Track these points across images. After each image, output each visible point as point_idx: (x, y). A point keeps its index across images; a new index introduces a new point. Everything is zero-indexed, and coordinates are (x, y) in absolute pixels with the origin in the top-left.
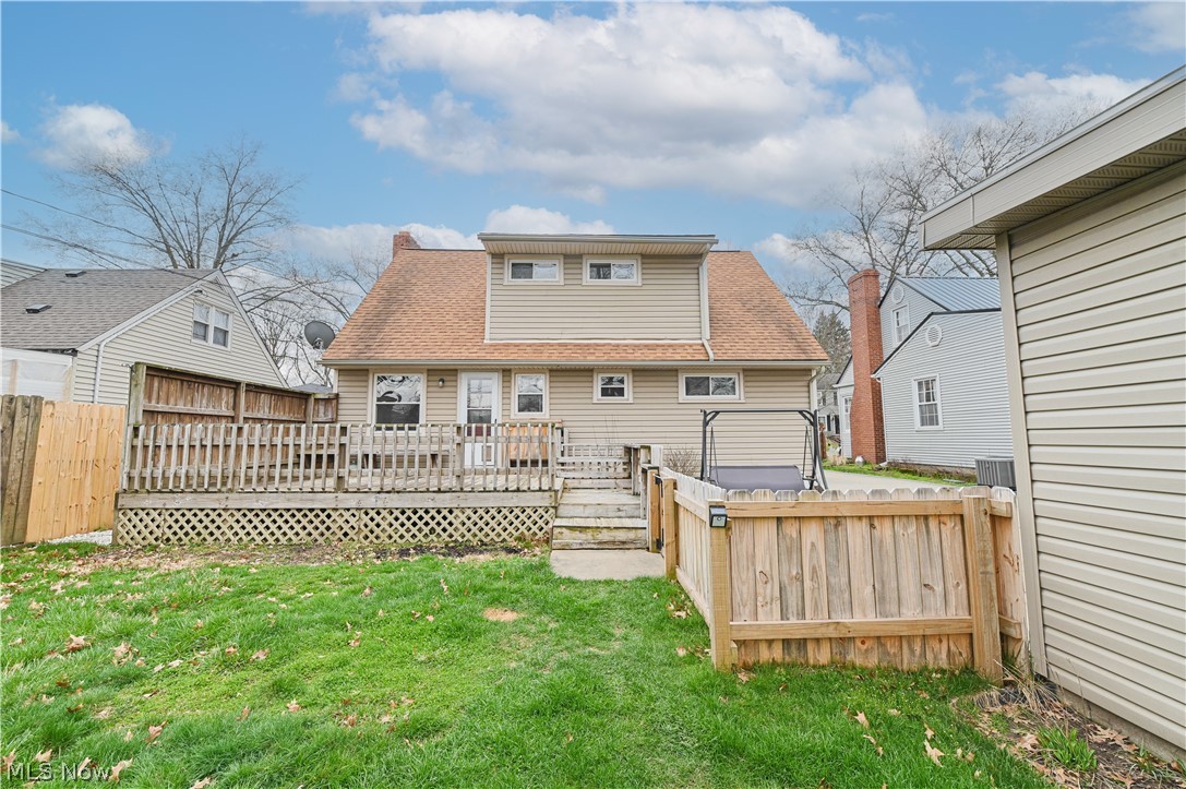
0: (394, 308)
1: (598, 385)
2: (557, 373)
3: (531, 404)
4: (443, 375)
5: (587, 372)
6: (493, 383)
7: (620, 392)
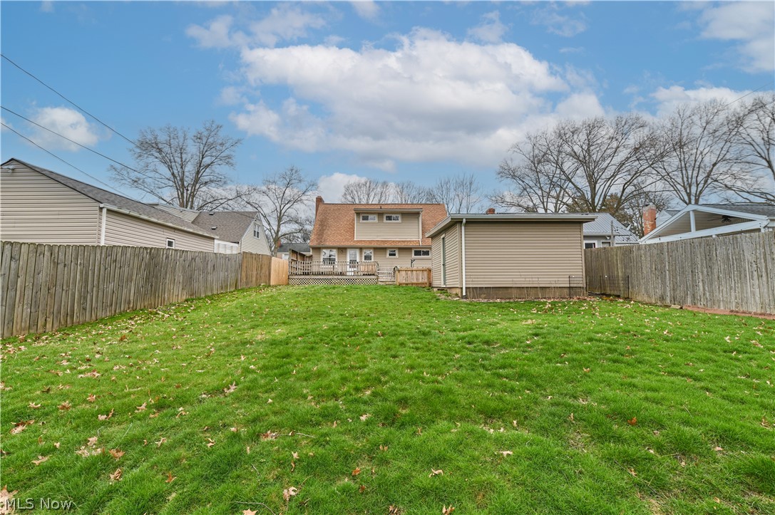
0: (324, 228)
1: (388, 253)
2: (376, 249)
3: (368, 258)
4: (342, 250)
5: (385, 249)
6: (358, 252)
7: (395, 255)
